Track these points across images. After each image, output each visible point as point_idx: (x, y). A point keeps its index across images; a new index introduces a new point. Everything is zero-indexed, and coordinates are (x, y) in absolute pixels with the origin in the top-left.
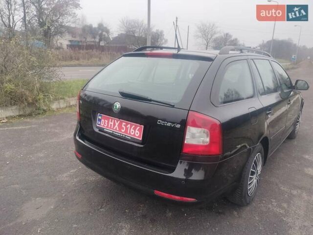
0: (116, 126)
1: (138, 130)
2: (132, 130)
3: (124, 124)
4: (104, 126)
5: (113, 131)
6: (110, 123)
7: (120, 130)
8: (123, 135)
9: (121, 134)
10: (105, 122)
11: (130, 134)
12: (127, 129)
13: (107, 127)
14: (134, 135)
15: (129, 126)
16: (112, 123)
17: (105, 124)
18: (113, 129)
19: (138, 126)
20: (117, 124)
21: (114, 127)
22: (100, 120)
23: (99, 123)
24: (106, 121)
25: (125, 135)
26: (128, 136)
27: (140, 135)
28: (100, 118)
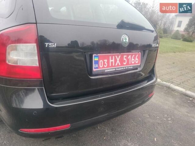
0: (118, 61)
1: (137, 58)
2: (133, 59)
3: (125, 56)
4: (103, 67)
5: (115, 69)
6: (111, 61)
7: (122, 64)
8: (125, 67)
9: (123, 67)
10: (104, 62)
11: (131, 64)
12: (128, 60)
13: (108, 66)
14: (135, 63)
15: (130, 57)
16: (113, 61)
17: (104, 64)
18: (115, 66)
19: (137, 54)
20: (118, 59)
21: (115, 64)
22: (97, 62)
23: (97, 66)
24: (106, 61)
25: (128, 67)
26: (130, 67)
27: (139, 61)
28: (96, 59)
